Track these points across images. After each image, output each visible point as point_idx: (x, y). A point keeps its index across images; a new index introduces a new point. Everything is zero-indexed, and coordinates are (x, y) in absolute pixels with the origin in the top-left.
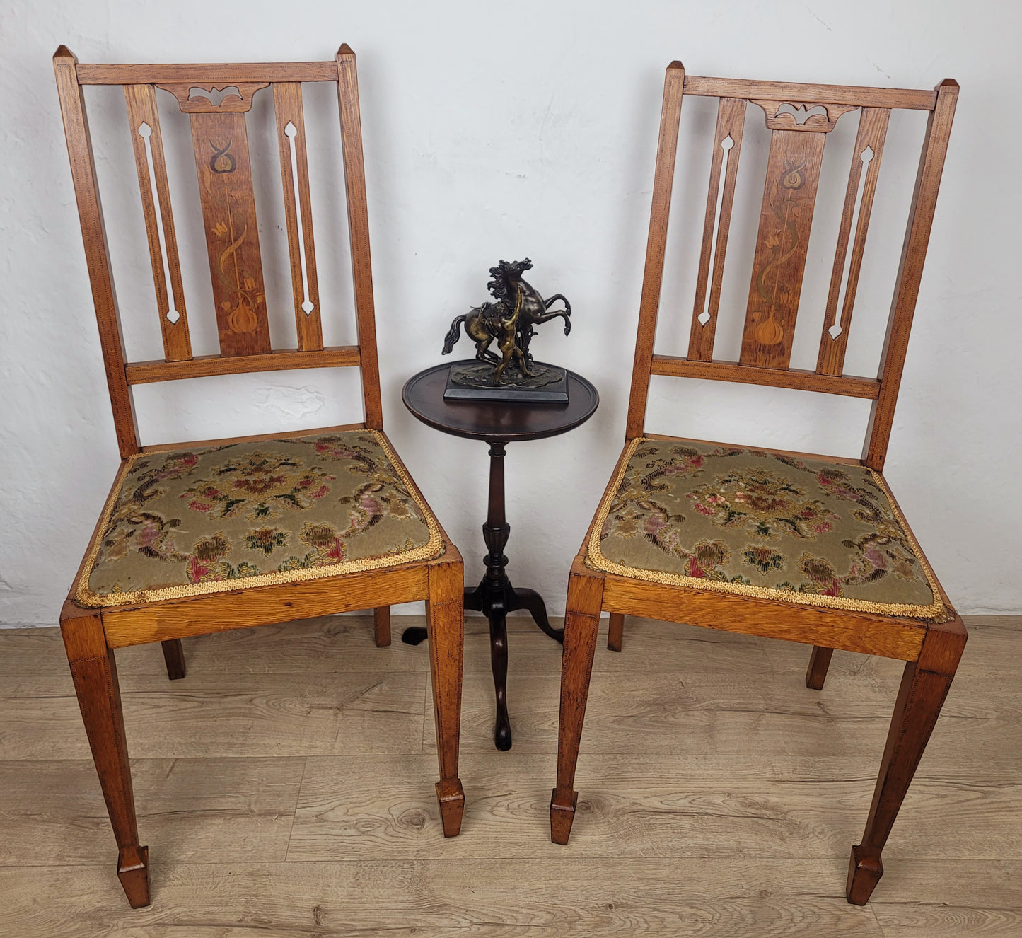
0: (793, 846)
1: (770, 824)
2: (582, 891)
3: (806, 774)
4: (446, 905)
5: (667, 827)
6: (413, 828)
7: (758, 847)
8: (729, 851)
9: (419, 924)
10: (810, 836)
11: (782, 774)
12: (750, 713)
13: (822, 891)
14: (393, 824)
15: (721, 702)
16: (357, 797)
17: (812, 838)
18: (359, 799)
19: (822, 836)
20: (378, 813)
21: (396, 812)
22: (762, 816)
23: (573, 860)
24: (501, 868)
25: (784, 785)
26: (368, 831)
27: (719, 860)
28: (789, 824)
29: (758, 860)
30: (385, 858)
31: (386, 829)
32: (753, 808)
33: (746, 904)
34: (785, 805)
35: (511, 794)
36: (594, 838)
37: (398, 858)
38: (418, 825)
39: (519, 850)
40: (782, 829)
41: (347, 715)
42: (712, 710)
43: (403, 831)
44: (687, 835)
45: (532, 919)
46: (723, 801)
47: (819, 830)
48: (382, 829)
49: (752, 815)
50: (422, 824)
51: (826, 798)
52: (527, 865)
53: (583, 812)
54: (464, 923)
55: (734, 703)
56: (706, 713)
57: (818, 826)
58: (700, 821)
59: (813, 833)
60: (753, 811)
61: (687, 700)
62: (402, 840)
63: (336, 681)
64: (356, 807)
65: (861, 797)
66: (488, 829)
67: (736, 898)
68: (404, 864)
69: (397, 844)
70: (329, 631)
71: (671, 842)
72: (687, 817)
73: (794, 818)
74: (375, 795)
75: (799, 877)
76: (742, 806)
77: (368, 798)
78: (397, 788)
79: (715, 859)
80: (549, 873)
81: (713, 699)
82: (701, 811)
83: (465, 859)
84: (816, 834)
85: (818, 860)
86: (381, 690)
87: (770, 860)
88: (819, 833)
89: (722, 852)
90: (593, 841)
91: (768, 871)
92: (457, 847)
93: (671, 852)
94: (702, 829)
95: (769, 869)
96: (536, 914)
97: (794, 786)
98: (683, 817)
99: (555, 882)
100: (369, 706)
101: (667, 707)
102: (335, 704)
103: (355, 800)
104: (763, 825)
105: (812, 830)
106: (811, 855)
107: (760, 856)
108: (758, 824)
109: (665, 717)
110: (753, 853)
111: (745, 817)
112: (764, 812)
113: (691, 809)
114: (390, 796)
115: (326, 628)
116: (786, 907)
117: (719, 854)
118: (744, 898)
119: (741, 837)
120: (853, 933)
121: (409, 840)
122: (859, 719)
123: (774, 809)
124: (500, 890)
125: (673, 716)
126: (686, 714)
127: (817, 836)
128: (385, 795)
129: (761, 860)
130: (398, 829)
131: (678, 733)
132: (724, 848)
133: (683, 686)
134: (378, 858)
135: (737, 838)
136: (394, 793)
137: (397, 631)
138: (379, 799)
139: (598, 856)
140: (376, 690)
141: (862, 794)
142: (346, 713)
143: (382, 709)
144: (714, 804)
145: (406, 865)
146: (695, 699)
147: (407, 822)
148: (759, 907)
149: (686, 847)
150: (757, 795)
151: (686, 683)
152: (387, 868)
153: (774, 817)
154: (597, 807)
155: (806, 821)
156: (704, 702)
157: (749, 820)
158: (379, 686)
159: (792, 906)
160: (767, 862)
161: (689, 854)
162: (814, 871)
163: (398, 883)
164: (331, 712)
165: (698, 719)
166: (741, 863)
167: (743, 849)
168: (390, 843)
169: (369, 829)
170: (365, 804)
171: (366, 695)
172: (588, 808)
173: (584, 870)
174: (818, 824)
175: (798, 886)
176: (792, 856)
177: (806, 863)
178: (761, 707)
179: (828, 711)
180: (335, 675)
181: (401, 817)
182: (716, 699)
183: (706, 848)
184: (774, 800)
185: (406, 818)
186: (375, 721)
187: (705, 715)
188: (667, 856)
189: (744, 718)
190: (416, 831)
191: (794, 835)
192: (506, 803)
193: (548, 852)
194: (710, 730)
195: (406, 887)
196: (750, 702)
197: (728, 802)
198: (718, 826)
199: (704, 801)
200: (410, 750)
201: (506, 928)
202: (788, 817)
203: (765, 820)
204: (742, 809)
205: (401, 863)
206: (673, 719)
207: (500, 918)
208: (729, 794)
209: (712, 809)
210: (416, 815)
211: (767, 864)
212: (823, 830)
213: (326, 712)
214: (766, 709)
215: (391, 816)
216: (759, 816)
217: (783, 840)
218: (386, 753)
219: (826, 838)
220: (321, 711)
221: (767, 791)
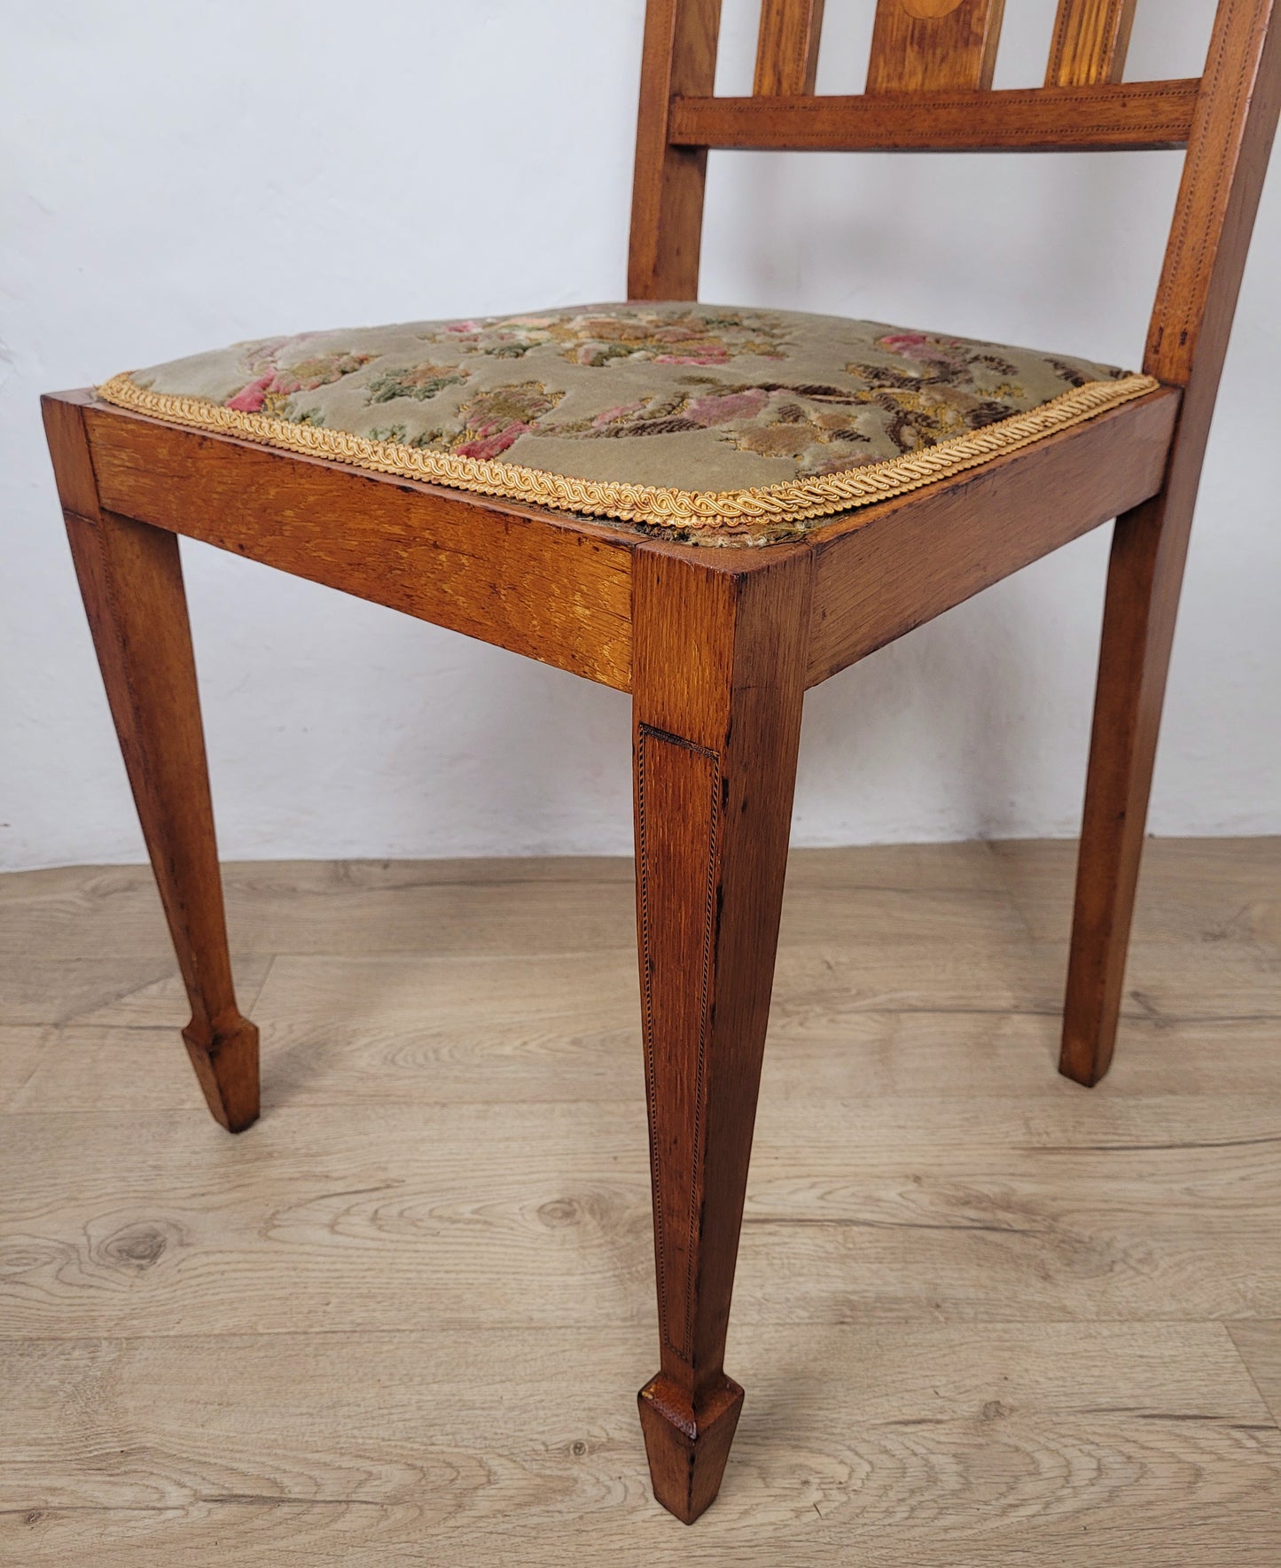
0: (1075, 1294)
1: (1015, 1243)
2: (512, 1409)
3: (1105, 1134)
4: (144, 1449)
5: (757, 1253)
6: (128, 1266)
7: (982, 1296)
8: (906, 1306)
9: (54, 1501)
10: (1118, 1268)
11: (1047, 1133)
12: (979, 1016)
13: (1148, 1402)
14: (85, 1258)
15: (913, 996)
16: (22, 1200)
17: (1122, 1272)
18: (26, 1203)
19: (1146, 1269)
20: (56, 1233)
21: (98, 1232)
22: (996, 1225)
23: (506, 1333)
24: (315, 1356)
25: (1052, 1158)
26: (16, 1274)
27: (882, 1330)
28: (1063, 1241)
29: (981, 1326)
30: (34, 1335)
31: (61, 1269)
32: (976, 1208)
33: (943, 1439)
34: (1054, 1199)
35: (388, 1187)
36: (571, 1280)
37: (64, 1335)
38: (143, 1257)
39: (374, 1311)
40: (1044, 1254)
41: (70, 1037)
42: (890, 1011)
43: (105, 1273)
44: (805, 1271)
45: (360, 1484)
46: (901, 1195)
47: (1138, 1254)
48: (50, 1269)
49: (970, 1224)
50: (154, 1256)
51: (1156, 1183)
52: (385, 1348)
53: (555, 1222)
54: (175, 1496)
55: (941, 997)
56: (877, 1017)
57: (1136, 1246)
58: (840, 1238)
59: (1124, 1262)
60: (972, 1213)
61: (836, 994)
62: (92, 1292)
63: (72, 976)
64: (13, 1220)
65: (1243, 1179)
66: (310, 1266)
67: (919, 1422)
68: (73, 1348)
69: (77, 1301)
70: (94, 890)
71: (762, 1286)
72: (810, 1231)
73: (1076, 1229)
74: (66, 1195)
75: (1088, 1368)
76: (949, 1203)
77: (49, 1200)
78: (123, 1179)
79: (870, 1325)
80: (438, 1365)
81: (895, 990)
82: (846, 1216)
83: (234, 1335)
84: (1132, 1262)
85: (1138, 1326)
86: (164, 989)
87: (1011, 1326)
88: (1140, 1261)
89: (891, 1310)
90: (566, 1287)
91: (1007, 1354)
92: (221, 1308)
93: (759, 1312)
94: (847, 1256)
95: (1010, 1349)
96: (374, 1470)
97: (1075, 1159)
98: (798, 1230)
99: (447, 1388)
100: (126, 1018)
101: (790, 1007)
102: (52, 1017)
103: (15, 1206)
104: (998, 1246)
105: (1120, 1255)
106: (1120, 1314)
107: (985, 1317)
108: (986, 1243)
109: (783, 1027)
110: (969, 1312)
111: (954, 1228)
112: (1001, 1215)
113: (825, 1211)
114: (100, 1196)
115: (89, 885)
116: (1052, 1445)
117: (882, 1315)
118: (939, 1422)
119: (942, 1274)
120: (1239, 1512)
121: (109, 1294)
122: (1229, 1022)
123: (1027, 1209)
124: (298, 1411)
125: (801, 1024)
126: (832, 1021)
127: (1133, 1268)
128: (89, 1194)
129: (990, 1326)
130: (90, 1268)
131: (809, 1056)
132: (896, 1300)
133: (830, 967)
134: (16, 1335)
135: (929, 1276)
136: (110, 1190)
137: (237, 886)
138: (73, 1203)
139: (572, 1322)
140: (154, 989)
141: (1242, 1173)
142: (67, 1032)
143: (152, 1023)
144: (879, 1200)
145: (76, 1353)
146: (854, 992)
147: (120, 1251)
148: (980, 1446)
149: (798, 1299)
150: (986, 1179)
151: (838, 964)
152: (27, 1359)
153: (1026, 1226)
154: (592, 1212)
155: (1106, 1235)
156: (875, 996)
157: (962, 1234)
158: (161, 984)
159: (1070, 1441)
160: (1005, 1331)
161: (805, 1314)
162: (1128, 1351)
163: (40, 1395)
164: (38, 1031)
165: (859, 1028)
166: (937, 1335)
167: (944, 1300)
168: (58, 1301)
169: (18, 1269)
170: (30, 1215)
171: (127, 1000)
172: (568, 1214)
173: (529, 1357)
174: (1137, 1240)
175: (1085, 1389)
176: (1069, 1315)
177: (1106, 1333)
178: (1004, 1004)
179: (1157, 1008)
180: (73, 965)
181: (108, 1241)
182: (901, 990)
183: (850, 1301)
184: (1025, 1189)
185: (121, 1243)
186: (126, 1046)
187: (875, 1021)
188: (748, 1319)
189: (964, 1024)
190: (132, 1272)
191: (1077, 1268)
192: (370, 1208)
193: (448, 1315)
194: (883, 1050)
195: (58, 1406)
196: (978, 994)
197: (913, 1196)
198: (884, 1248)
199: (854, 1195)
200: (183, 1101)
201: (285, 1509)
202: (1062, 1225)
203: (1005, 1235)
204: (946, 1209)
205: (69, 1345)
206: (800, 1030)
207: (275, 1483)
208: (917, 1179)
209: (872, 1212)
210: (147, 1236)
211: (1007, 1336)
212: (1150, 1254)
213: (25, 1031)
214: (1016, 1007)
215: (84, 1240)
216: (988, 1225)
217: (1046, 1277)
218: (128, 1107)
219: (1157, 1273)
220: (15, 1030)
221: (1011, 1170)
